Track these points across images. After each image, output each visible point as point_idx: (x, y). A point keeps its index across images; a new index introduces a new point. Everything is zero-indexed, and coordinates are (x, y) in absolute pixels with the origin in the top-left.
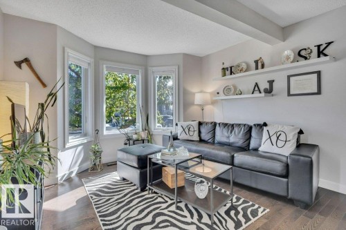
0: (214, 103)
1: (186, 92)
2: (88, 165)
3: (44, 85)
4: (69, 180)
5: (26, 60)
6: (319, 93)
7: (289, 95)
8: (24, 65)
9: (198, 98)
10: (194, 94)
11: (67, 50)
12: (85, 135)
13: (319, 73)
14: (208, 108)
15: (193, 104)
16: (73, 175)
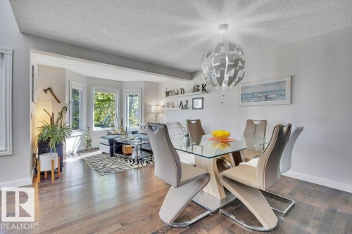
0: (163, 112)
1: (146, 105)
2: (83, 148)
3: (59, 102)
4: (72, 154)
5: (50, 89)
6: (203, 108)
7: (193, 109)
8: (48, 91)
9: (153, 109)
10: (151, 106)
11: (71, 82)
12: (82, 130)
13: (203, 98)
14: (161, 115)
15: (150, 113)
16: (75, 152)
